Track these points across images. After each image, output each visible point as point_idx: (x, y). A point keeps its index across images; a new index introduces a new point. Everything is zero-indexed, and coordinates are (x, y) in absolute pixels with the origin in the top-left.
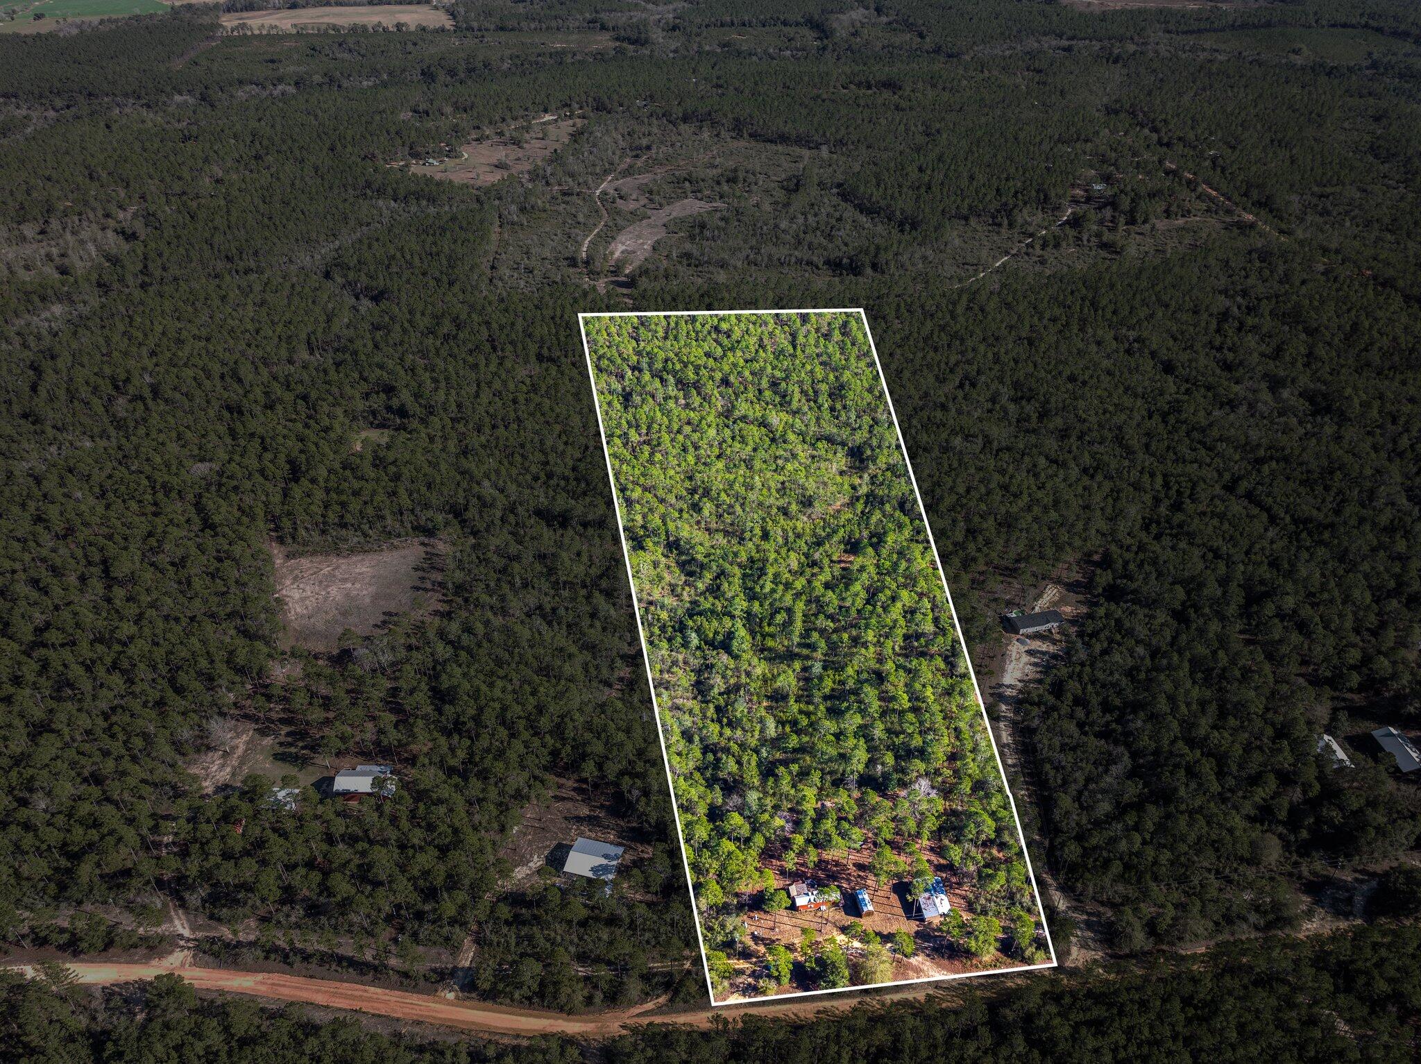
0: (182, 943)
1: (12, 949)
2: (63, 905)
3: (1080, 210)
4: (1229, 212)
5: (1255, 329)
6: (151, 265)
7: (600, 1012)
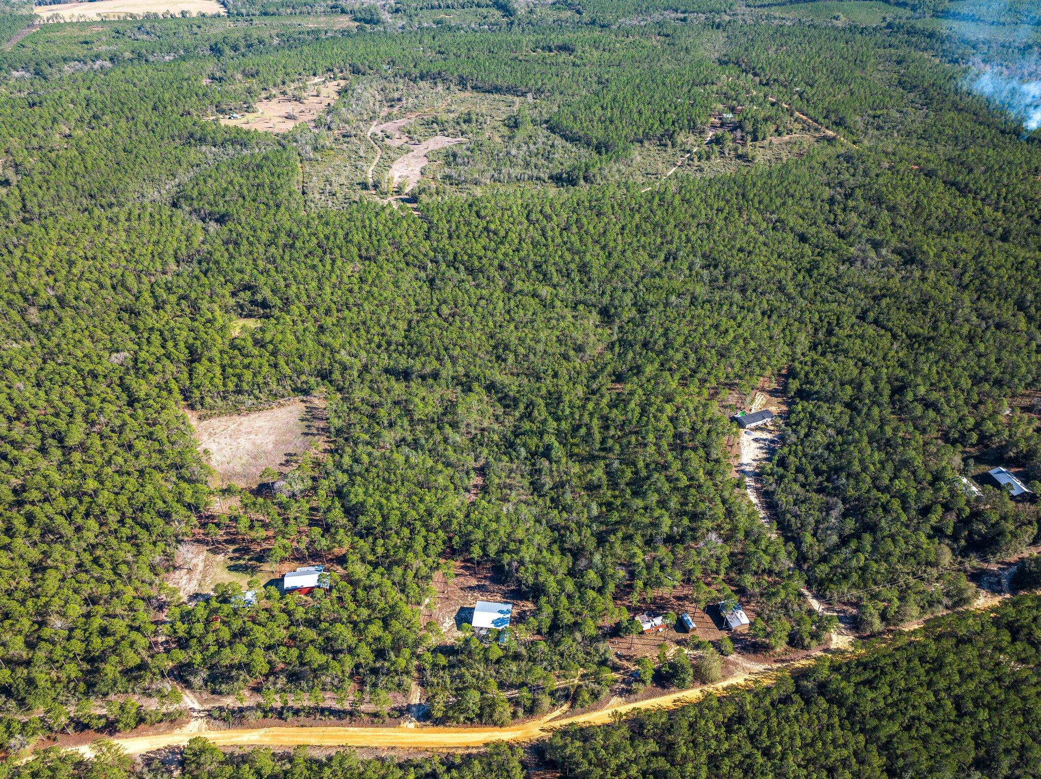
0: (195, 714)
1: (59, 736)
2: (92, 698)
3: (720, 132)
4: (816, 130)
5: (855, 208)
6: (29, 204)
7: (523, 722)
